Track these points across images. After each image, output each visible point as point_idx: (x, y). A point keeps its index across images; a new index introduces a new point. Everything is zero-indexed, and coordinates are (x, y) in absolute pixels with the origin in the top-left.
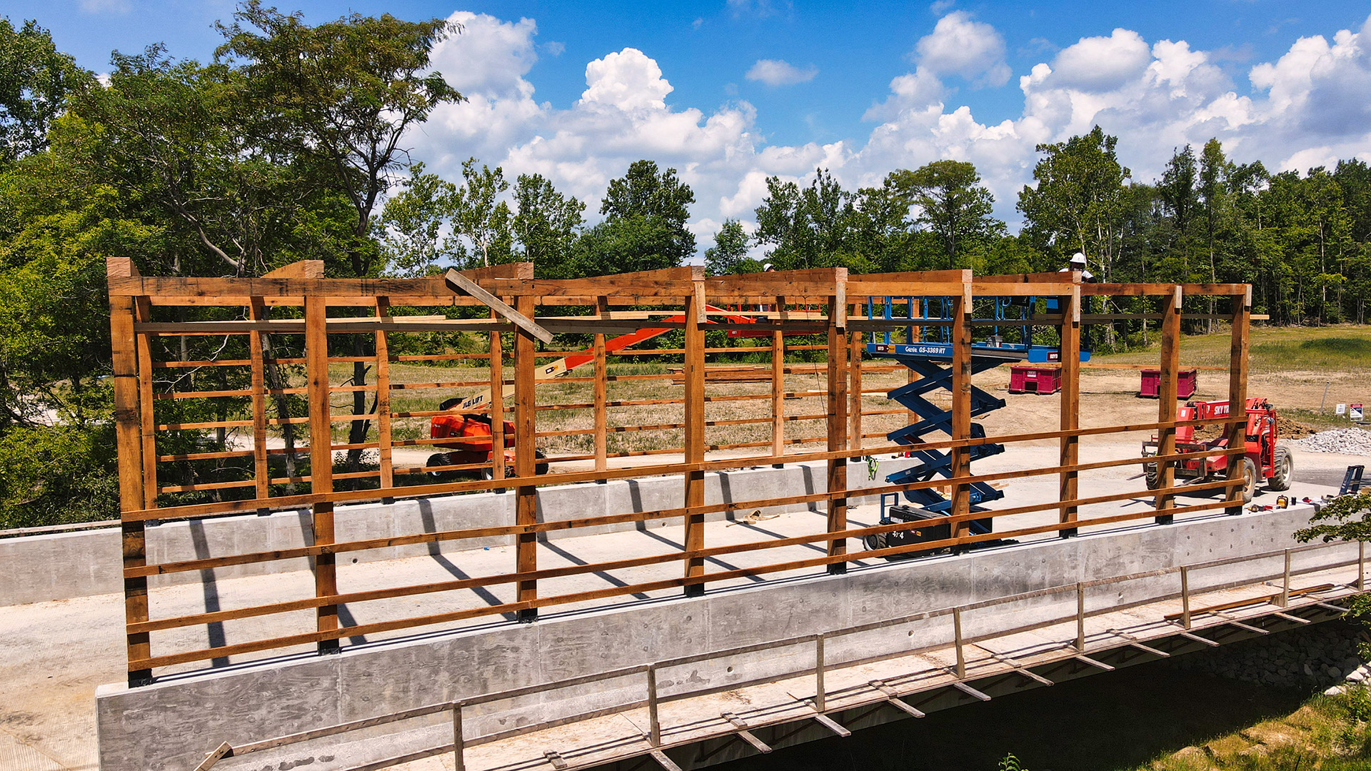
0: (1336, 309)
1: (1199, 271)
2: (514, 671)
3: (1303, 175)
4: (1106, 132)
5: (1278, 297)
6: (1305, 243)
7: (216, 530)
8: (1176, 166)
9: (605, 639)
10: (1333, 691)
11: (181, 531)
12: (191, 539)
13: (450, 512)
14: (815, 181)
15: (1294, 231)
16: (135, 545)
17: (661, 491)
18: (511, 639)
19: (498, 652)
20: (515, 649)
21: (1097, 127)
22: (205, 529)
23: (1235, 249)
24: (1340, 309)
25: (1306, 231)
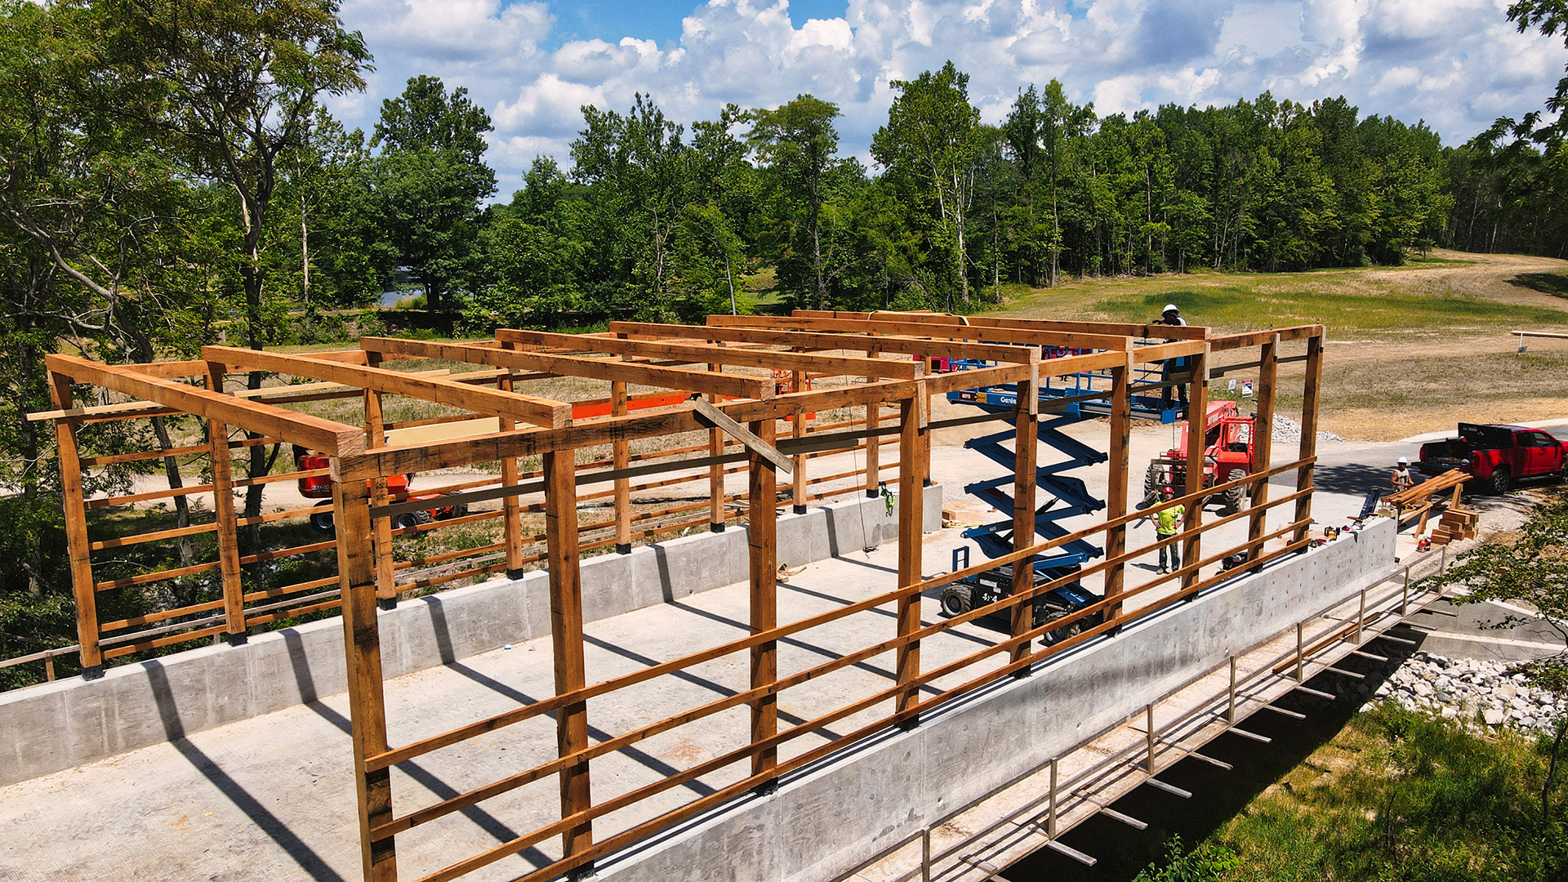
0: (1159, 258)
1: (1044, 220)
2: (760, 852)
3: (1130, 119)
4: (958, 69)
5: (1111, 247)
6: (1134, 191)
7: (181, 672)
8: (1021, 107)
9: (838, 795)
10: (1366, 707)
11: (135, 680)
12: (150, 688)
13: (463, 609)
14: (634, 109)
15: (1124, 178)
16: (379, 799)
17: (687, 554)
18: (757, 818)
19: (745, 835)
20: (760, 827)
21: (949, 62)
22: (167, 673)
23: (1075, 197)
24: (1163, 258)
25: (1135, 178)
